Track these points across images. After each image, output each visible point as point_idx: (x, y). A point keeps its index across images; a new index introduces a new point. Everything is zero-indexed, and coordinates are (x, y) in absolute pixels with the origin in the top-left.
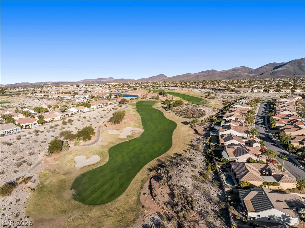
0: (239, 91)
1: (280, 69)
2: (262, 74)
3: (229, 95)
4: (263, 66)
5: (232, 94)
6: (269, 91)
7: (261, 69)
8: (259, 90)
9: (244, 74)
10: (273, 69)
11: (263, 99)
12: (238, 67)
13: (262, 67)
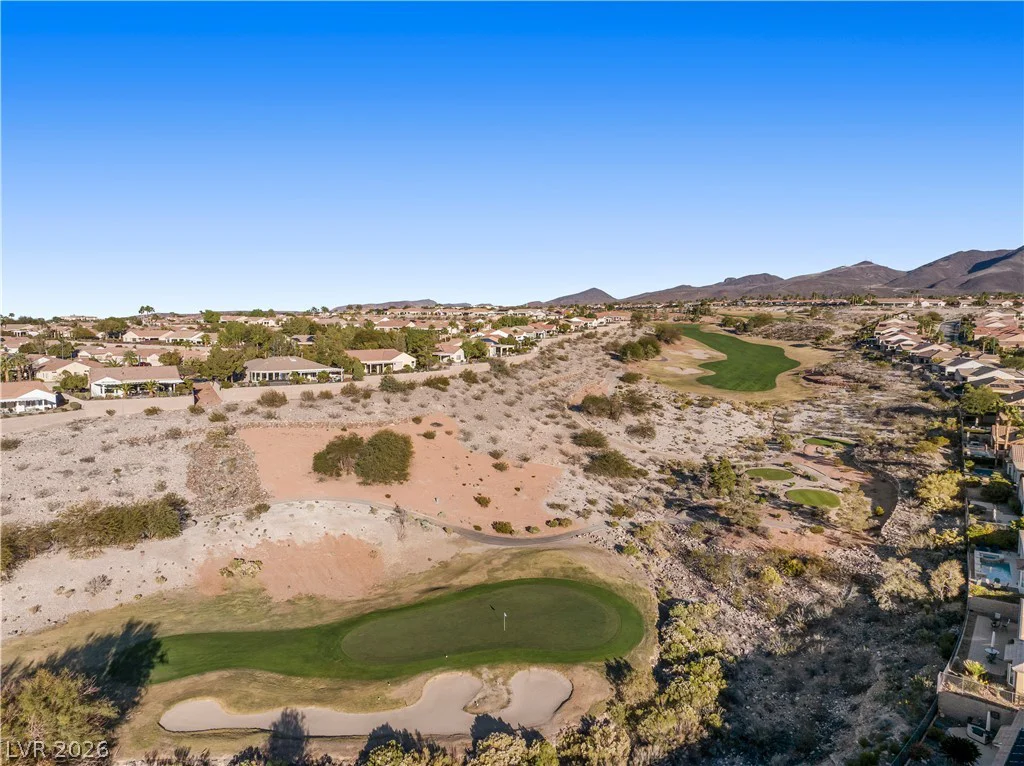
0: (886, 305)
1: (992, 270)
2: (932, 286)
3: (863, 312)
4: (935, 262)
5: (869, 310)
6: (959, 303)
7: (928, 269)
8: (935, 301)
9: (872, 287)
10: (970, 272)
11: (946, 317)
12: (849, 265)
13: (930, 265)
